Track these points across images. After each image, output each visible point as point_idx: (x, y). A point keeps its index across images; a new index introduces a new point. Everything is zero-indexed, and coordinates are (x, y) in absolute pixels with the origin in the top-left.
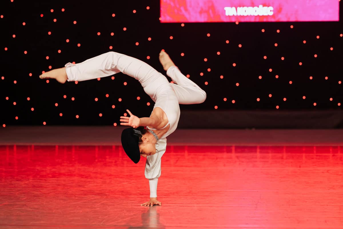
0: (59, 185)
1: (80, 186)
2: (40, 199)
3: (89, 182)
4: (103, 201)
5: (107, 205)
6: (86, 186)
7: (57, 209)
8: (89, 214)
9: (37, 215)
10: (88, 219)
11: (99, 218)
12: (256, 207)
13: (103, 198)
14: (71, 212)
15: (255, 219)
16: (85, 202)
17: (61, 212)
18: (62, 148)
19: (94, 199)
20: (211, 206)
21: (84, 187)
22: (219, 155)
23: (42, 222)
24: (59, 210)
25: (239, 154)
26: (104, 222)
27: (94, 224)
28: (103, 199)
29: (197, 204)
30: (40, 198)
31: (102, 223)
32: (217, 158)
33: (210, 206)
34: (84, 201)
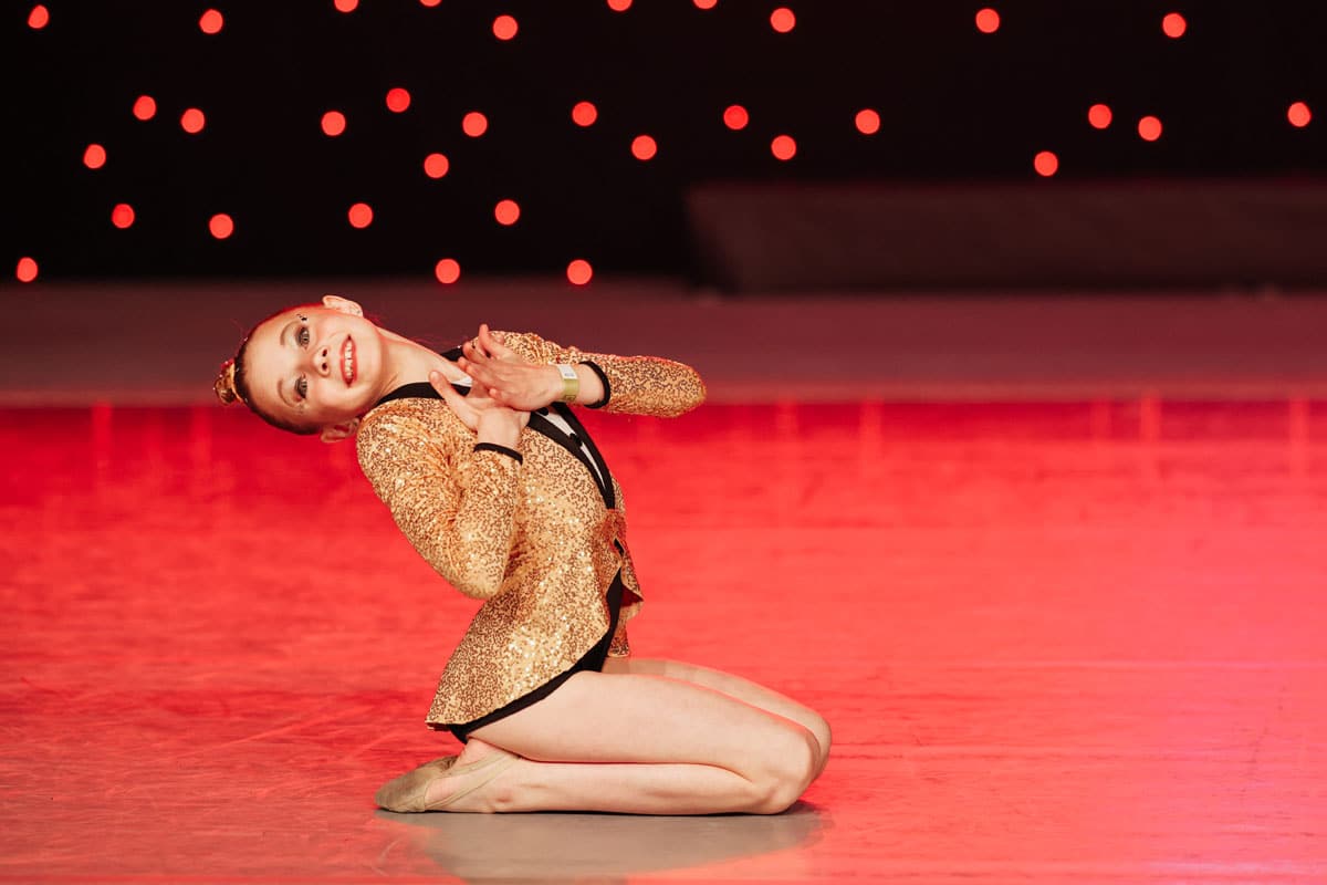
0: (130, 643)
1: (249, 646)
2: (24, 724)
3: (304, 620)
4: (389, 731)
5: (408, 752)
6: (286, 648)
7: (128, 781)
8: (309, 808)
9: (13, 817)
10: (306, 837)
11: (362, 832)
12: (1253, 761)
13: (383, 714)
14: (211, 794)
15: (1242, 828)
16: (282, 741)
17: (149, 797)
18: (130, 418)
19: (331, 723)
20: (998, 757)
21: (275, 654)
22: (1058, 454)
23: (45, 857)
24: (138, 787)
25: (1172, 451)
26: (392, 851)
27: (335, 861)
28: (387, 719)
29: (919, 744)
30: (26, 718)
31: (381, 859)
32: (1042, 475)
33: (986, 757)
34: (281, 733)
